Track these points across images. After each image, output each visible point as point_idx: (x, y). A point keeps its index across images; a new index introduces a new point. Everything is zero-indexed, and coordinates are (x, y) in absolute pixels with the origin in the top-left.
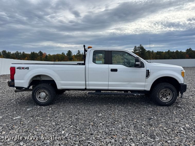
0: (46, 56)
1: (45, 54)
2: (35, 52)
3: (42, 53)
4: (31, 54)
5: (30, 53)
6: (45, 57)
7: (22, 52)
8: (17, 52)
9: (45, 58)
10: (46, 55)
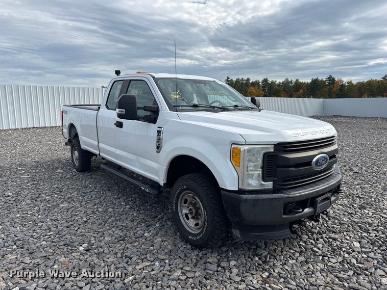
0: (343, 86)
1: (341, 81)
2: (319, 79)
3: (334, 79)
4: (311, 83)
5: (309, 81)
6: (339, 88)
7: (294, 80)
8: (287, 79)
9: (339, 90)
10: (343, 84)
